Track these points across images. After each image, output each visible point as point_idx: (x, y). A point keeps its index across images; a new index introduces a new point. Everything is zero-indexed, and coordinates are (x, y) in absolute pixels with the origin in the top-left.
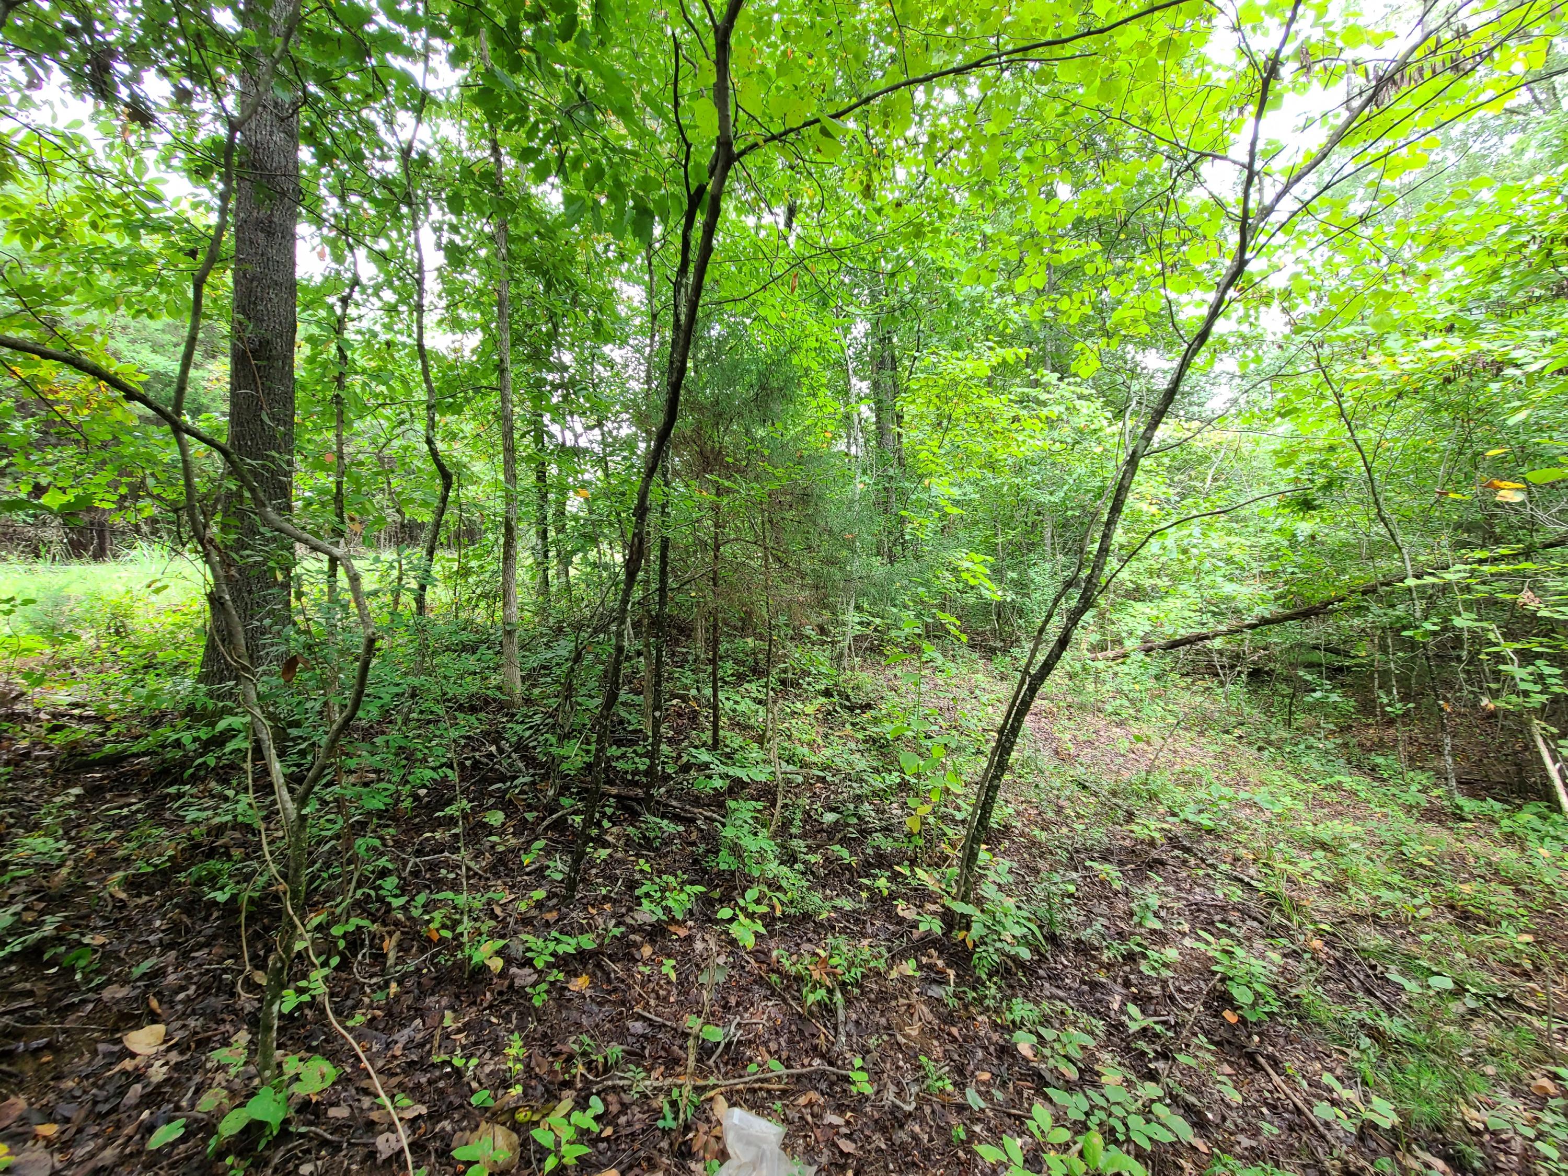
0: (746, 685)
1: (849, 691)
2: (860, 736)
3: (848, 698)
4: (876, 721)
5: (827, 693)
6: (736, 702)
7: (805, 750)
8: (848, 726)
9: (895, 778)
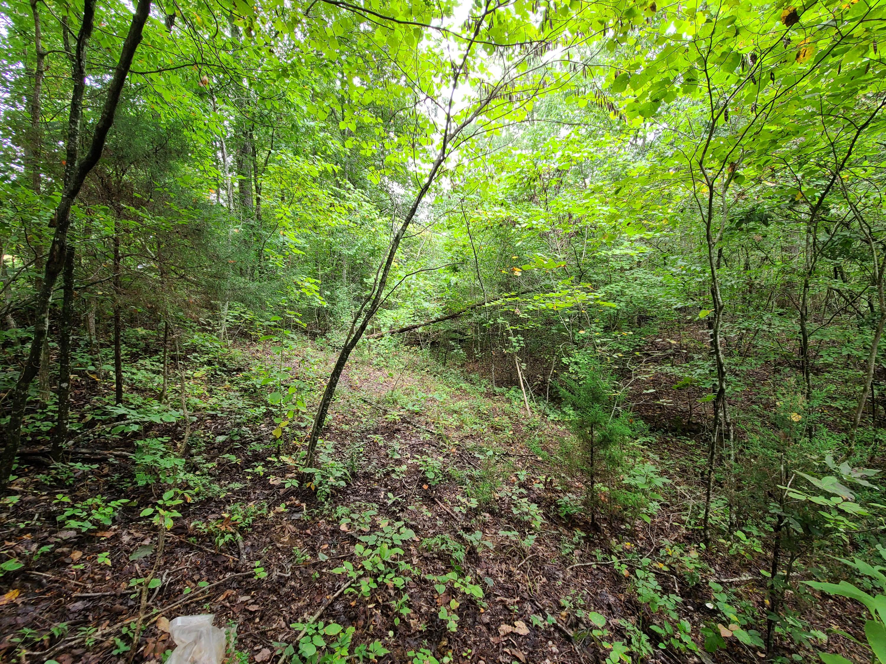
0: (141, 361)
1: (226, 361)
2: (235, 388)
3: (224, 365)
4: (246, 378)
5: (209, 363)
6: (134, 374)
7: (197, 400)
8: (227, 382)
9: (263, 409)
